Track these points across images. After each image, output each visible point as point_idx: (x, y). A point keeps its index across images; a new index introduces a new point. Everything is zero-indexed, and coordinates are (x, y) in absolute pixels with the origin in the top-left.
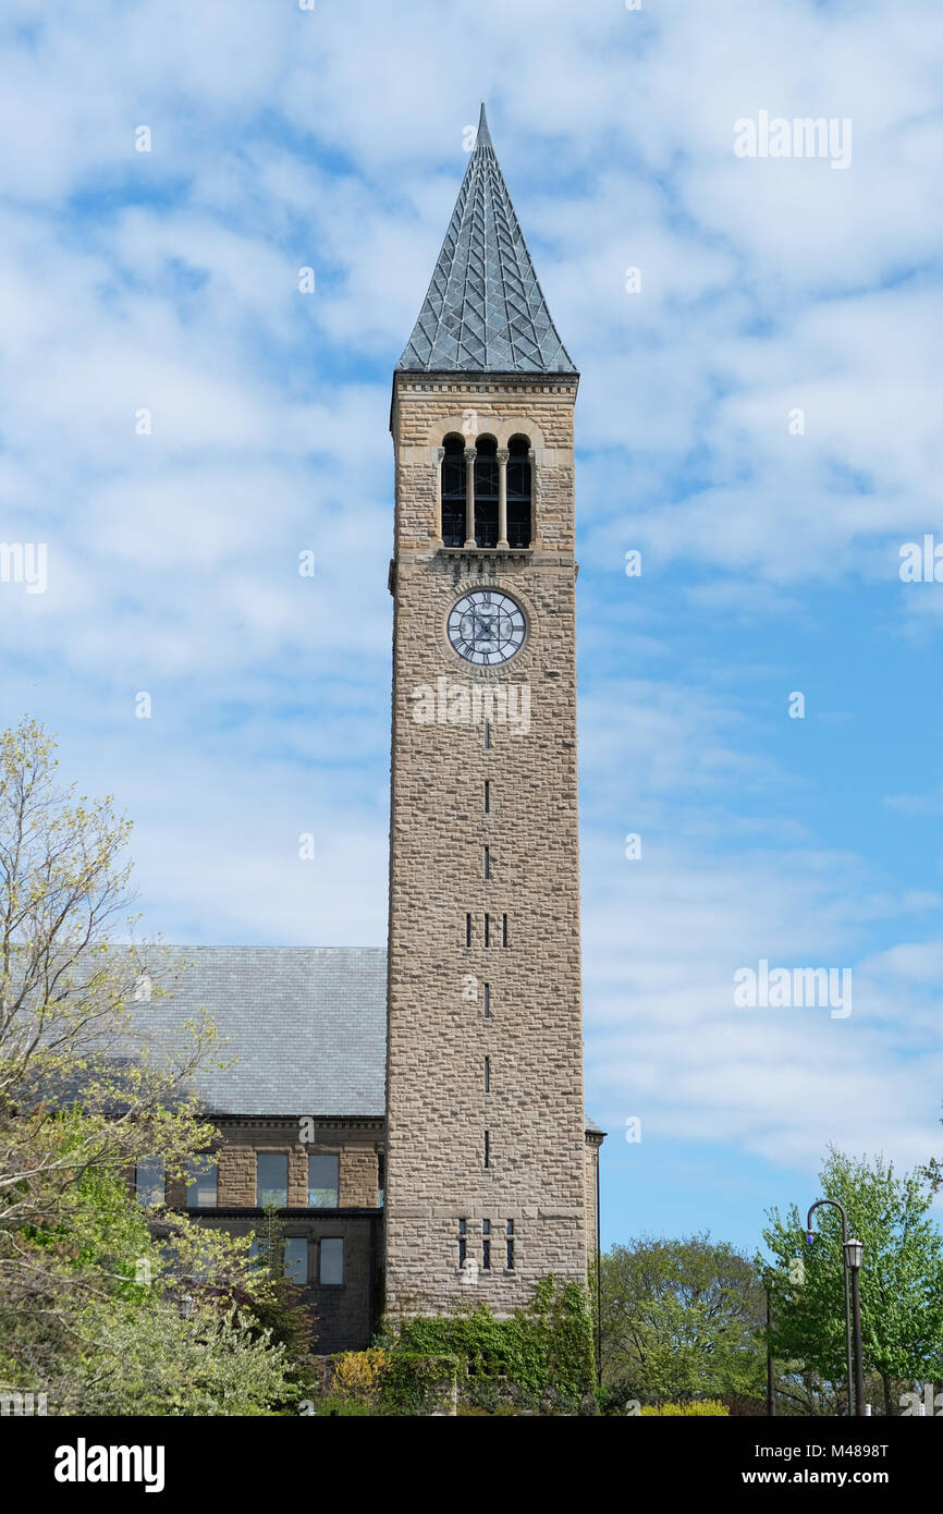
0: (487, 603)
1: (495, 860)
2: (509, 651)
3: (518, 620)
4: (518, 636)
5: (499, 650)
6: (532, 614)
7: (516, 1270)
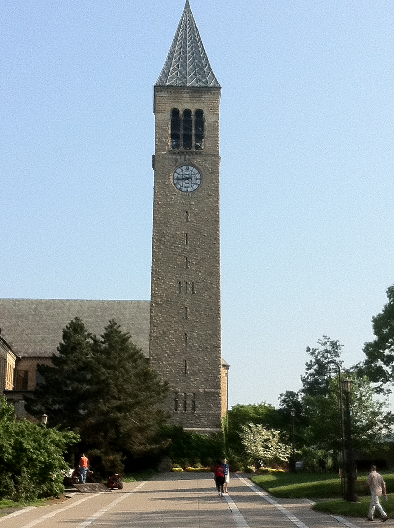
0: (188, 169)
1: (189, 262)
2: (195, 187)
3: (198, 176)
4: (198, 182)
5: (192, 187)
6: (204, 174)
7: (196, 412)
